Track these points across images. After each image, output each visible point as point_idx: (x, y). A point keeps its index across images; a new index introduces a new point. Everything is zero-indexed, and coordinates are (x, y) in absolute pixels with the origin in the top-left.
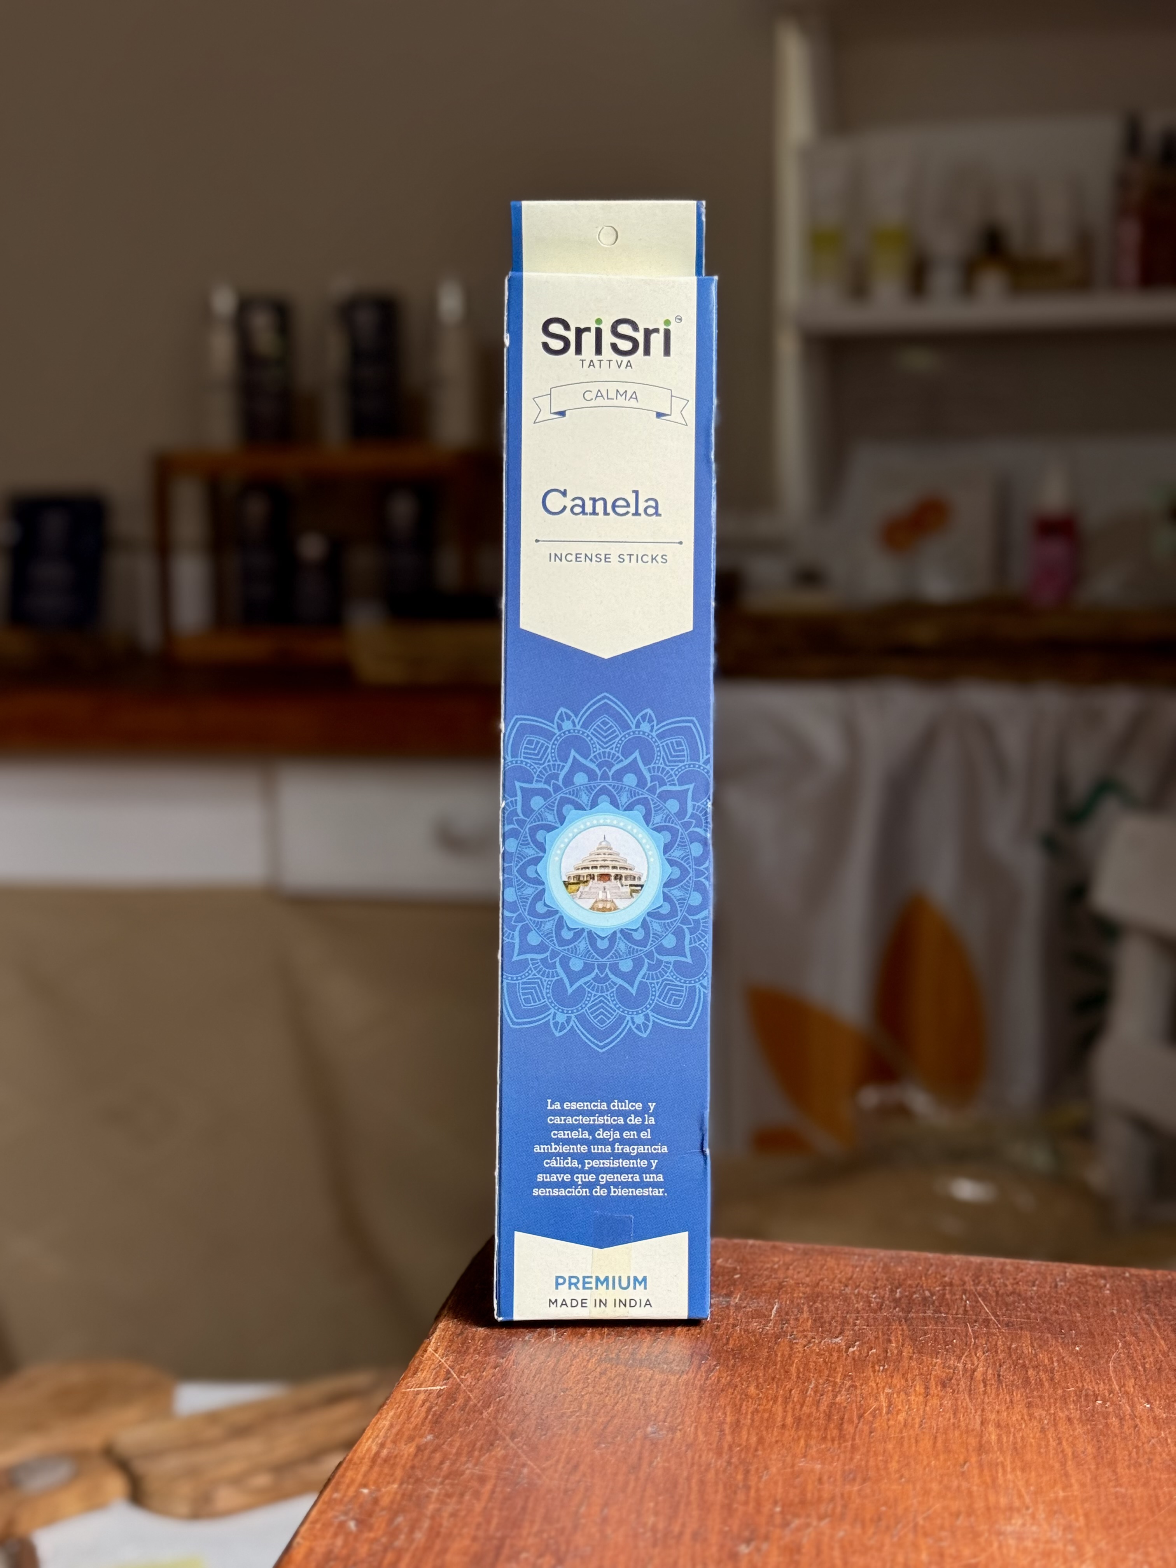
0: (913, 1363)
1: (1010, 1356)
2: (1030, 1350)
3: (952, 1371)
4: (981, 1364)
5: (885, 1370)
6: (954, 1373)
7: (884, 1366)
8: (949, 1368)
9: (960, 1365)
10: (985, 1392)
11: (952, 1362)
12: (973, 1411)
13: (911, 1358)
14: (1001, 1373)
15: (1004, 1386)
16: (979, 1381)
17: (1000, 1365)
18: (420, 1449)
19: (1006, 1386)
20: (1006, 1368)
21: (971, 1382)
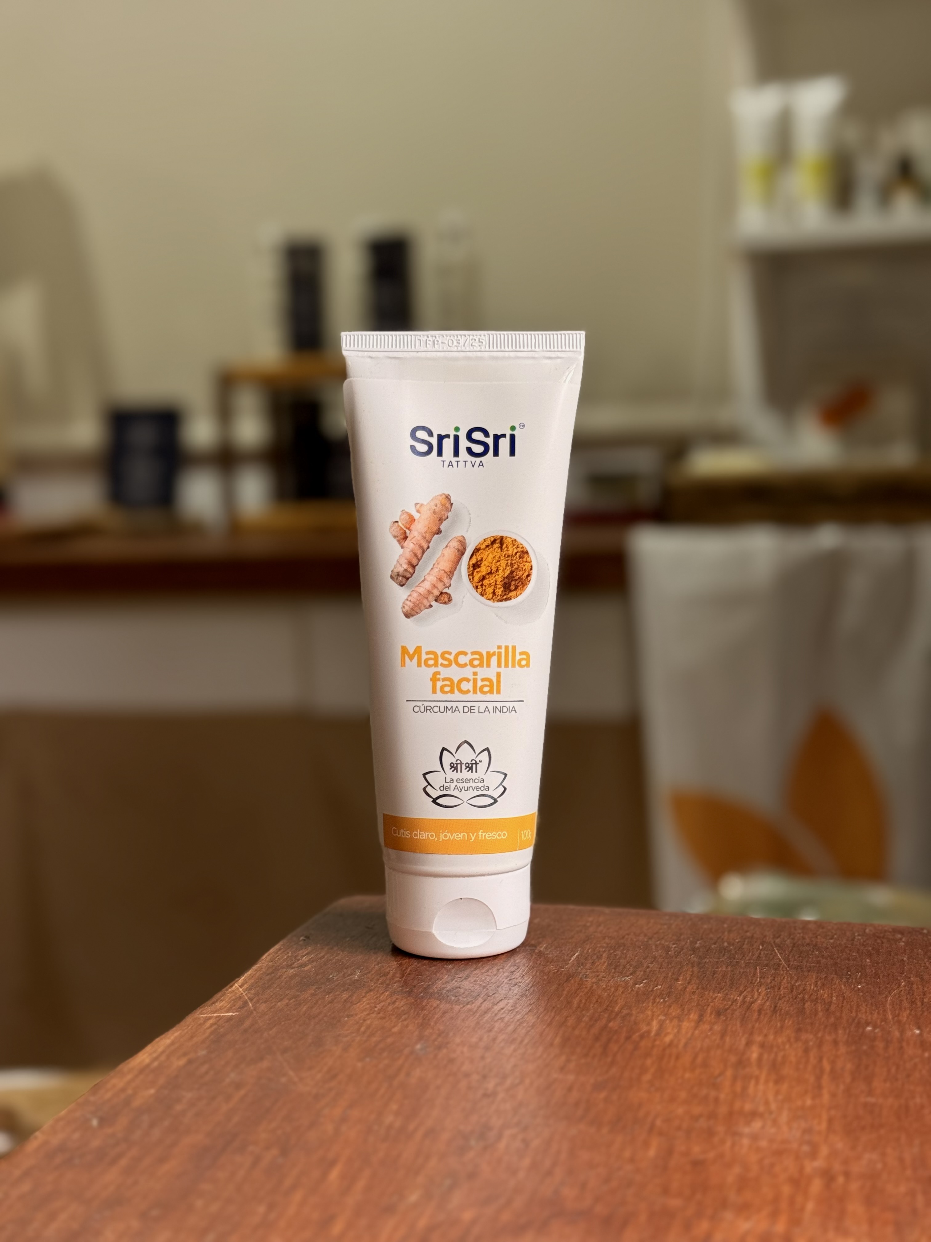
0: (695, 997)
1: (792, 992)
2: (812, 988)
3: (730, 1003)
4: (761, 997)
5: (665, 1002)
6: (732, 1004)
7: (664, 999)
8: (728, 1000)
9: (740, 999)
10: (758, 1020)
11: (732, 996)
12: (741, 1034)
13: (694, 993)
14: (778, 1005)
15: (778, 1015)
16: (754, 1010)
17: (779, 999)
18: (190, 1062)
19: (780, 1015)
20: (784, 1001)
21: (746, 1012)
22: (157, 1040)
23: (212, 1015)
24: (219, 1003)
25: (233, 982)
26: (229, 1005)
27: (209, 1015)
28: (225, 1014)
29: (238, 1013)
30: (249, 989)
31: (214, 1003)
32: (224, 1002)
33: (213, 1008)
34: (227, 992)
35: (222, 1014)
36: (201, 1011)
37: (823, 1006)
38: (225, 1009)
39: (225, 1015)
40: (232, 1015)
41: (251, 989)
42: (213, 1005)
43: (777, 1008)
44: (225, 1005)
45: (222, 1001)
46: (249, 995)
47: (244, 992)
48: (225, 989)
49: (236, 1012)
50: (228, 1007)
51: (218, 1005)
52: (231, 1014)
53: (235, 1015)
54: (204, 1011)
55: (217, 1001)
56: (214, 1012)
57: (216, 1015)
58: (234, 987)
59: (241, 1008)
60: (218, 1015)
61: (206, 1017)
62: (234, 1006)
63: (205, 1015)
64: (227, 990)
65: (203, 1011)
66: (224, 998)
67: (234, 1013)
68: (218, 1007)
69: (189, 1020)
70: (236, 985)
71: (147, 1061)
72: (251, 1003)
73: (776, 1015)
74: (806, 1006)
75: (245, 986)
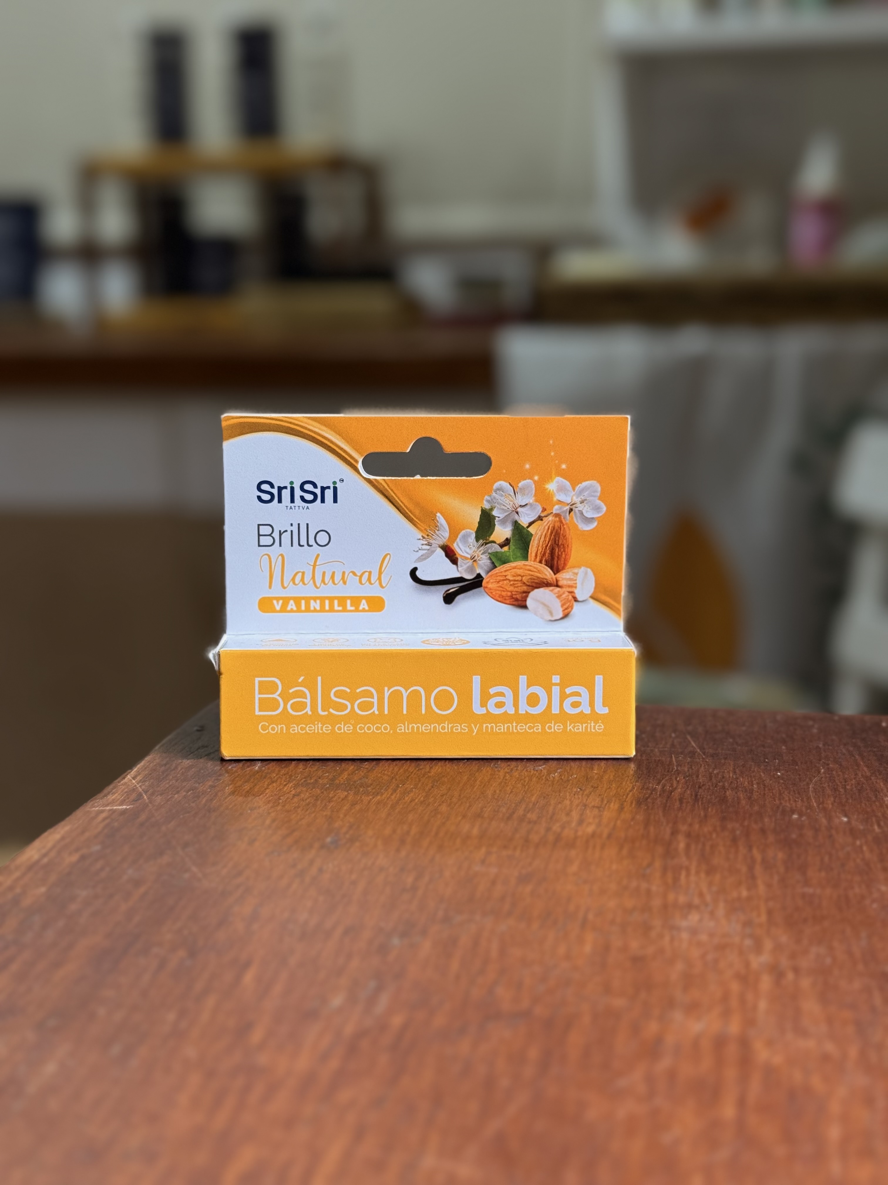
1: (711, 779)
2: (731, 775)
3: (649, 792)
4: (680, 786)
5: (582, 791)
6: (652, 793)
7: (581, 788)
8: (648, 788)
9: (659, 788)
10: (680, 809)
11: (651, 785)
14: (699, 794)
15: (700, 804)
16: (675, 800)
17: (700, 787)
18: (83, 858)
19: (702, 804)
20: (705, 789)
21: (667, 801)
22: (46, 834)
23: (105, 808)
24: (111, 795)
25: (126, 774)
26: (123, 797)
27: (101, 808)
28: (118, 807)
29: (132, 806)
30: (143, 781)
31: (106, 796)
32: (116, 795)
33: (105, 800)
34: (119, 784)
35: (115, 808)
36: (93, 805)
37: (745, 794)
38: (118, 802)
39: (119, 809)
40: (126, 808)
41: (145, 781)
42: (105, 797)
43: (699, 797)
44: (118, 797)
45: (115, 794)
46: (143, 787)
47: (138, 784)
48: (117, 781)
49: (132, 805)
50: (121, 799)
51: (111, 797)
52: (124, 807)
53: (129, 808)
54: (96, 804)
55: (109, 793)
56: (107, 805)
57: (108, 808)
58: (126, 779)
59: (136, 801)
60: (111, 808)
61: (98, 810)
62: (128, 798)
63: (97, 808)
64: (119, 782)
65: (94, 804)
66: (116, 790)
67: (128, 806)
68: (111, 799)
69: (79, 814)
70: (129, 776)
71: (36, 857)
72: (146, 796)
73: (698, 804)
74: (728, 793)
75: (139, 778)
